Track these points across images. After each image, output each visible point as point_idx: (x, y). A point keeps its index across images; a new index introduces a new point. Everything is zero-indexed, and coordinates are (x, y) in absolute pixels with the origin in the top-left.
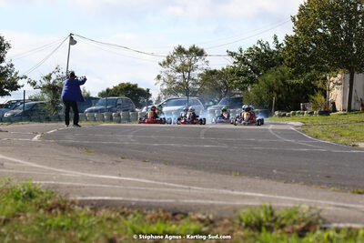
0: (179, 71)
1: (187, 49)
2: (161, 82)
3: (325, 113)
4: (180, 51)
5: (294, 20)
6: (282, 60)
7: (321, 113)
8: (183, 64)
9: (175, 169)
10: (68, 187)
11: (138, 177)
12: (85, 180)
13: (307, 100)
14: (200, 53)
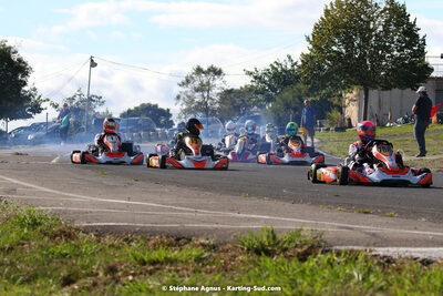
0: (197, 90)
1: (205, 69)
2: (181, 101)
3: (341, 129)
4: (199, 71)
5: (308, 39)
6: (298, 77)
7: (337, 130)
8: (202, 85)
9: (186, 191)
10: (75, 213)
11: (146, 201)
12: (94, 205)
13: (322, 117)
14: (218, 72)
